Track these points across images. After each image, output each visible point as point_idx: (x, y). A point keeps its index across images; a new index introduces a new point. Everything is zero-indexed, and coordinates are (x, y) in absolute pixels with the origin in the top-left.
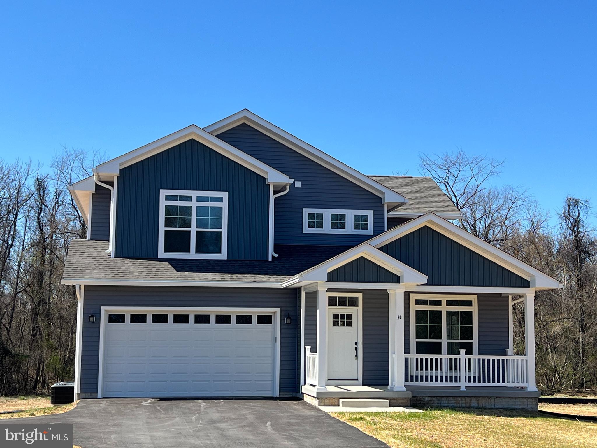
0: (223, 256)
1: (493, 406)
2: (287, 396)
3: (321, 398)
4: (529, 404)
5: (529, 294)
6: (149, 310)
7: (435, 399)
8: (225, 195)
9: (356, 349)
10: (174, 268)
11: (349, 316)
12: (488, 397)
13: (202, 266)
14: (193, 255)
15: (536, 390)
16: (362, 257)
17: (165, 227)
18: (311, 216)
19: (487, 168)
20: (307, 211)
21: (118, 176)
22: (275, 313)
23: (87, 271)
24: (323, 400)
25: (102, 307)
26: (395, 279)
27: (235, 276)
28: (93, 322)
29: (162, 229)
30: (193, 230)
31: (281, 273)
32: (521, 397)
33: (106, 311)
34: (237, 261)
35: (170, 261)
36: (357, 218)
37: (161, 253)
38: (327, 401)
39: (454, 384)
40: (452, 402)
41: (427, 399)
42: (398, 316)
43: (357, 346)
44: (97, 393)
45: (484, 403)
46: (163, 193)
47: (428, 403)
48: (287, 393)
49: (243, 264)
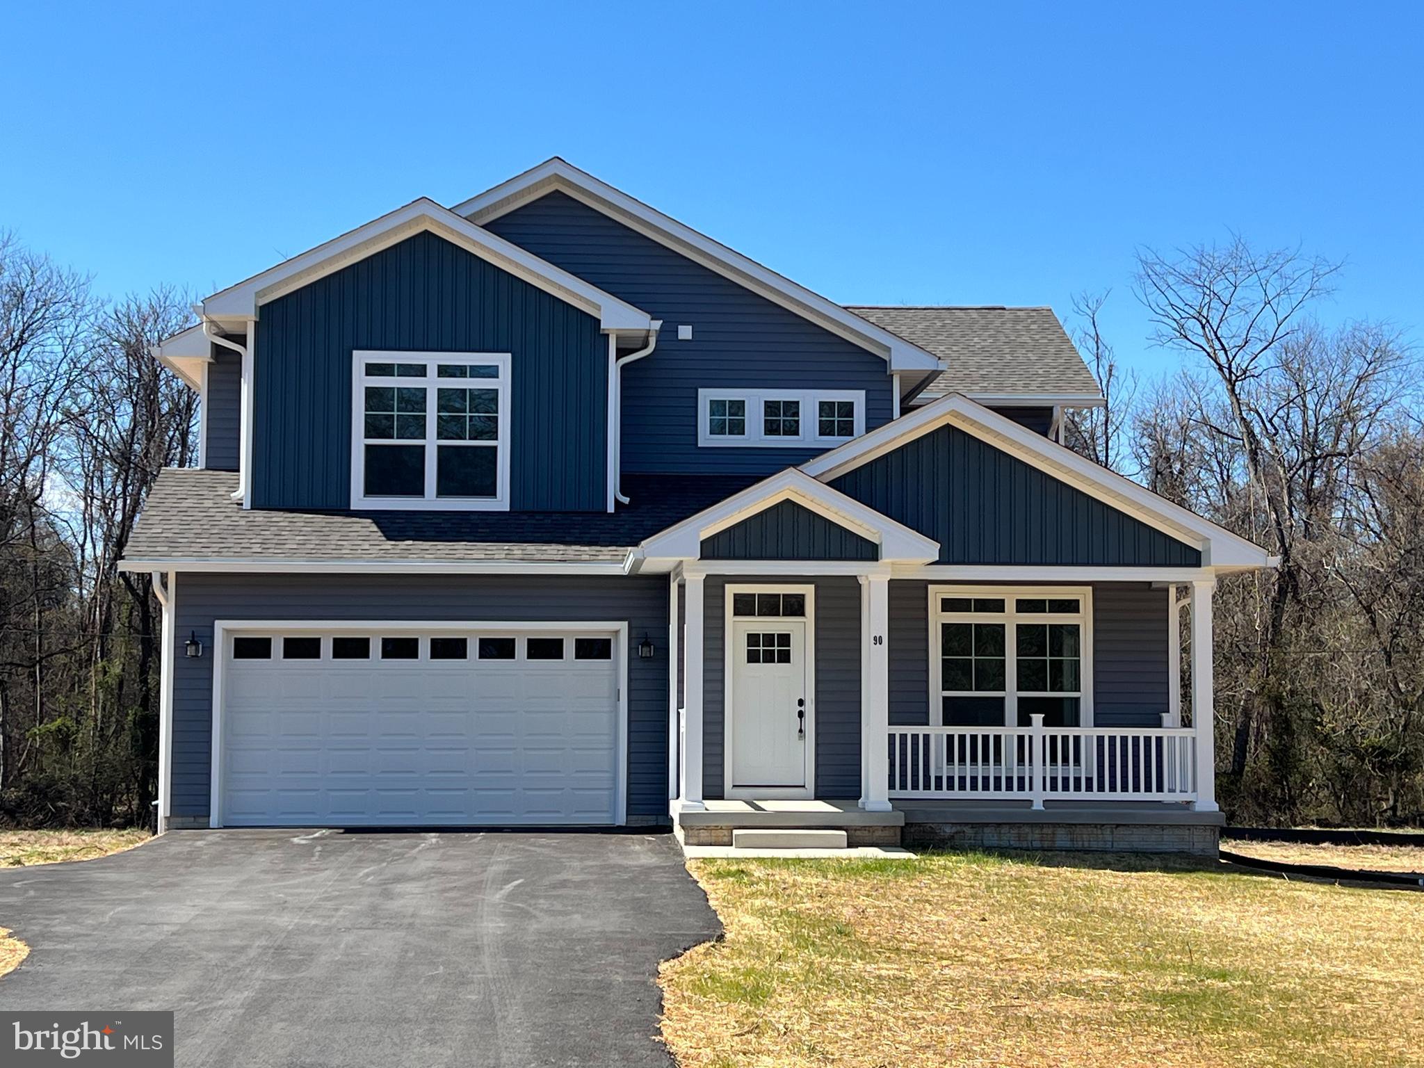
0: (501, 502)
1: (1109, 845)
2: (645, 824)
3: (692, 828)
4: (1198, 842)
5: (1203, 583)
6: (327, 629)
7: (967, 830)
8: (503, 361)
9: (801, 714)
10: (382, 532)
11: (785, 639)
12: (1096, 826)
13: (449, 525)
14: (430, 501)
15: (1216, 807)
16: (788, 501)
17: (366, 437)
18: (717, 406)
19: (1304, 279)
20: (706, 396)
21: (256, 322)
22: (617, 632)
23: (180, 540)
24: (696, 832)
25: (217, 622)
26: (869, 552)
27: (517, 549)
28: (197, 656)
29: (359, 442)
30: (431, 443)
31: (628, 540)
32: (1178, 826)
33: (228, 631)
34: (532, 514)
35: (378, 517)
36: (826, 408)
37: (359, 499)
38: (703, 834)
39: (1015, 794)
40: (1009, 837)
41: (948, 830)
42: (875, 637)
43: (802, 708)
44: (209, 816)
45: (1086, 839)
46: (360, 359)
47: (952, 837)
48: (646, 817)
49: (546, 521)
